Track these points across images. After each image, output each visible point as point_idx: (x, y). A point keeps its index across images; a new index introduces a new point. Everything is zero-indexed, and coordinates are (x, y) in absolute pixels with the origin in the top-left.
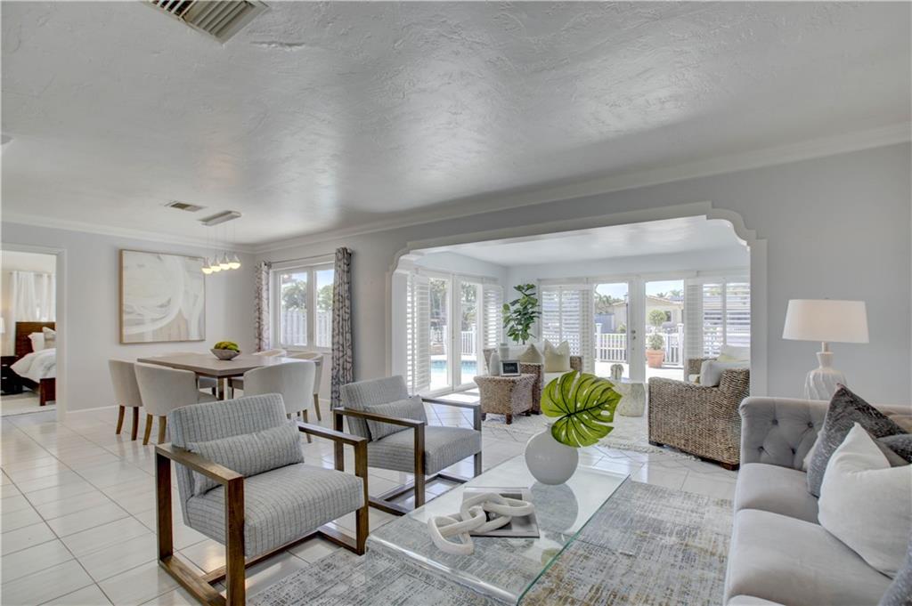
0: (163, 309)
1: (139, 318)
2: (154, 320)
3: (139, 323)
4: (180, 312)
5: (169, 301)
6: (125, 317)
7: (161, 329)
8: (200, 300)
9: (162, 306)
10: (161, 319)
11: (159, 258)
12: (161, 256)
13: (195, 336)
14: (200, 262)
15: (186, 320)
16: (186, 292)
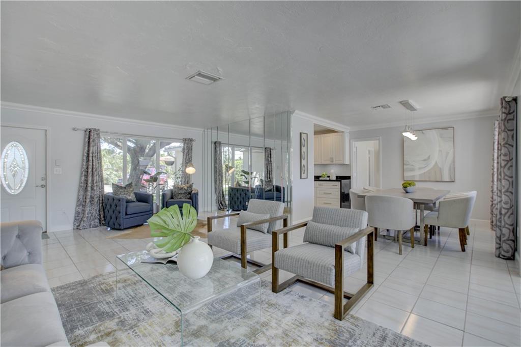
0: (426, 162)
1: (413, 167)
2: (420, 168)
3: (412, 170)
4: (436, 163)
5: (429, 157)
6: (405, 167)
7: (424, 173)
8: (451, 153)
9: (425, 160)
10: (424, 167)
11: (422, 132)
12: (424, 131)
13: (446, 178)
14: (451, 131)
15: (440, 169)
16: (440, 151)
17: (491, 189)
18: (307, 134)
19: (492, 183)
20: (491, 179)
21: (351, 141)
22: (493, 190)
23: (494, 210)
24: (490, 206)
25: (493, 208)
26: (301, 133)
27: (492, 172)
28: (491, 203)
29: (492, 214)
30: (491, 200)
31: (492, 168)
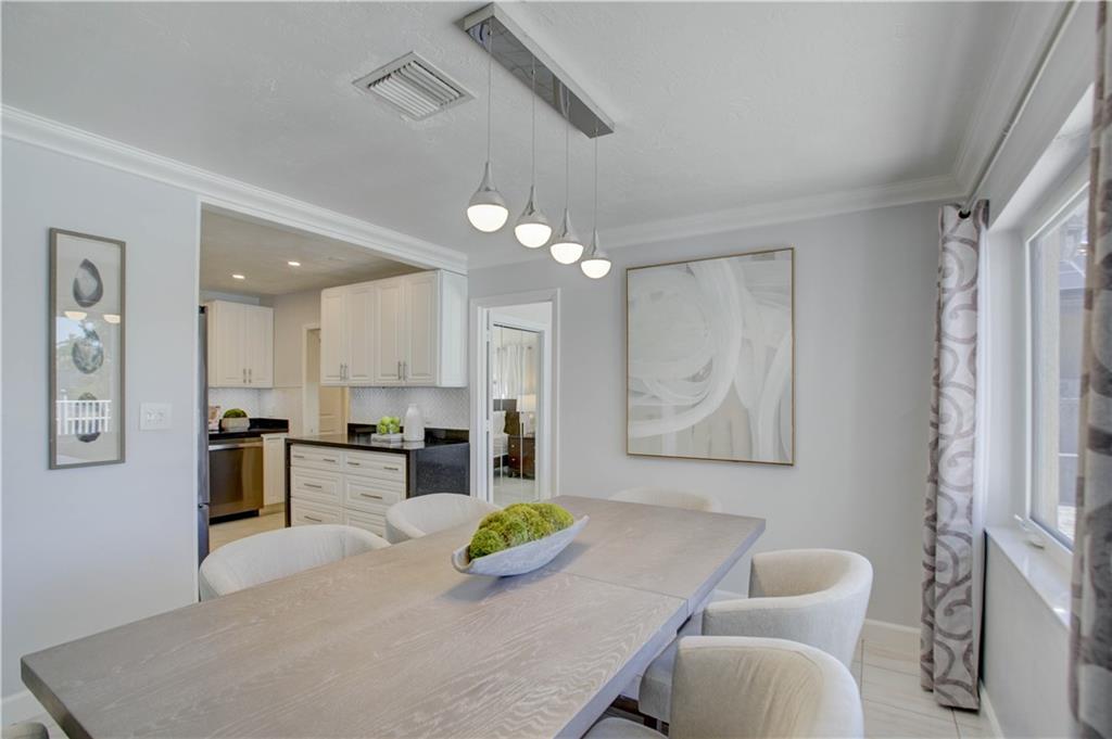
0: (699, 385)
1: (655, 403)
2: (679, 410)
3: (653, 415)
4: (733, 386)
5: (709, 368)
6: (633, 402)
7: (695, 427)
9: (694, 379)
10: (694, 406)
11: (689, 271)
12: (693, 266)
13: (766, 451)
14: (782, 261)
15: (746, 411)
16: (747, 342)
17: (929, 513)
18: (122, 245)
19: (929, 486)
20: (929, 470)
21: (472, 304)
22: (934, 518)
23: (939, 612)
24: (920, 590)
25: (935, 602)
26: (52, 234)
27: (931, 438)
28: (924, 575)
29: (931, 625)
30: (927, 559)
31: (932, 417)
